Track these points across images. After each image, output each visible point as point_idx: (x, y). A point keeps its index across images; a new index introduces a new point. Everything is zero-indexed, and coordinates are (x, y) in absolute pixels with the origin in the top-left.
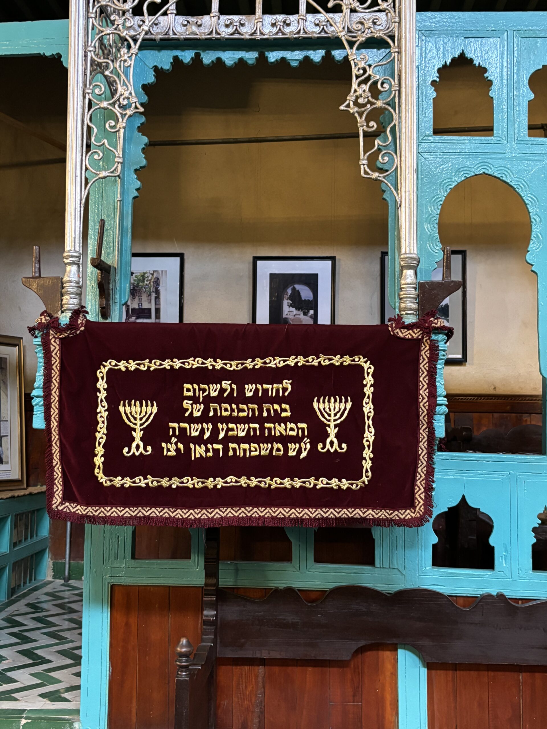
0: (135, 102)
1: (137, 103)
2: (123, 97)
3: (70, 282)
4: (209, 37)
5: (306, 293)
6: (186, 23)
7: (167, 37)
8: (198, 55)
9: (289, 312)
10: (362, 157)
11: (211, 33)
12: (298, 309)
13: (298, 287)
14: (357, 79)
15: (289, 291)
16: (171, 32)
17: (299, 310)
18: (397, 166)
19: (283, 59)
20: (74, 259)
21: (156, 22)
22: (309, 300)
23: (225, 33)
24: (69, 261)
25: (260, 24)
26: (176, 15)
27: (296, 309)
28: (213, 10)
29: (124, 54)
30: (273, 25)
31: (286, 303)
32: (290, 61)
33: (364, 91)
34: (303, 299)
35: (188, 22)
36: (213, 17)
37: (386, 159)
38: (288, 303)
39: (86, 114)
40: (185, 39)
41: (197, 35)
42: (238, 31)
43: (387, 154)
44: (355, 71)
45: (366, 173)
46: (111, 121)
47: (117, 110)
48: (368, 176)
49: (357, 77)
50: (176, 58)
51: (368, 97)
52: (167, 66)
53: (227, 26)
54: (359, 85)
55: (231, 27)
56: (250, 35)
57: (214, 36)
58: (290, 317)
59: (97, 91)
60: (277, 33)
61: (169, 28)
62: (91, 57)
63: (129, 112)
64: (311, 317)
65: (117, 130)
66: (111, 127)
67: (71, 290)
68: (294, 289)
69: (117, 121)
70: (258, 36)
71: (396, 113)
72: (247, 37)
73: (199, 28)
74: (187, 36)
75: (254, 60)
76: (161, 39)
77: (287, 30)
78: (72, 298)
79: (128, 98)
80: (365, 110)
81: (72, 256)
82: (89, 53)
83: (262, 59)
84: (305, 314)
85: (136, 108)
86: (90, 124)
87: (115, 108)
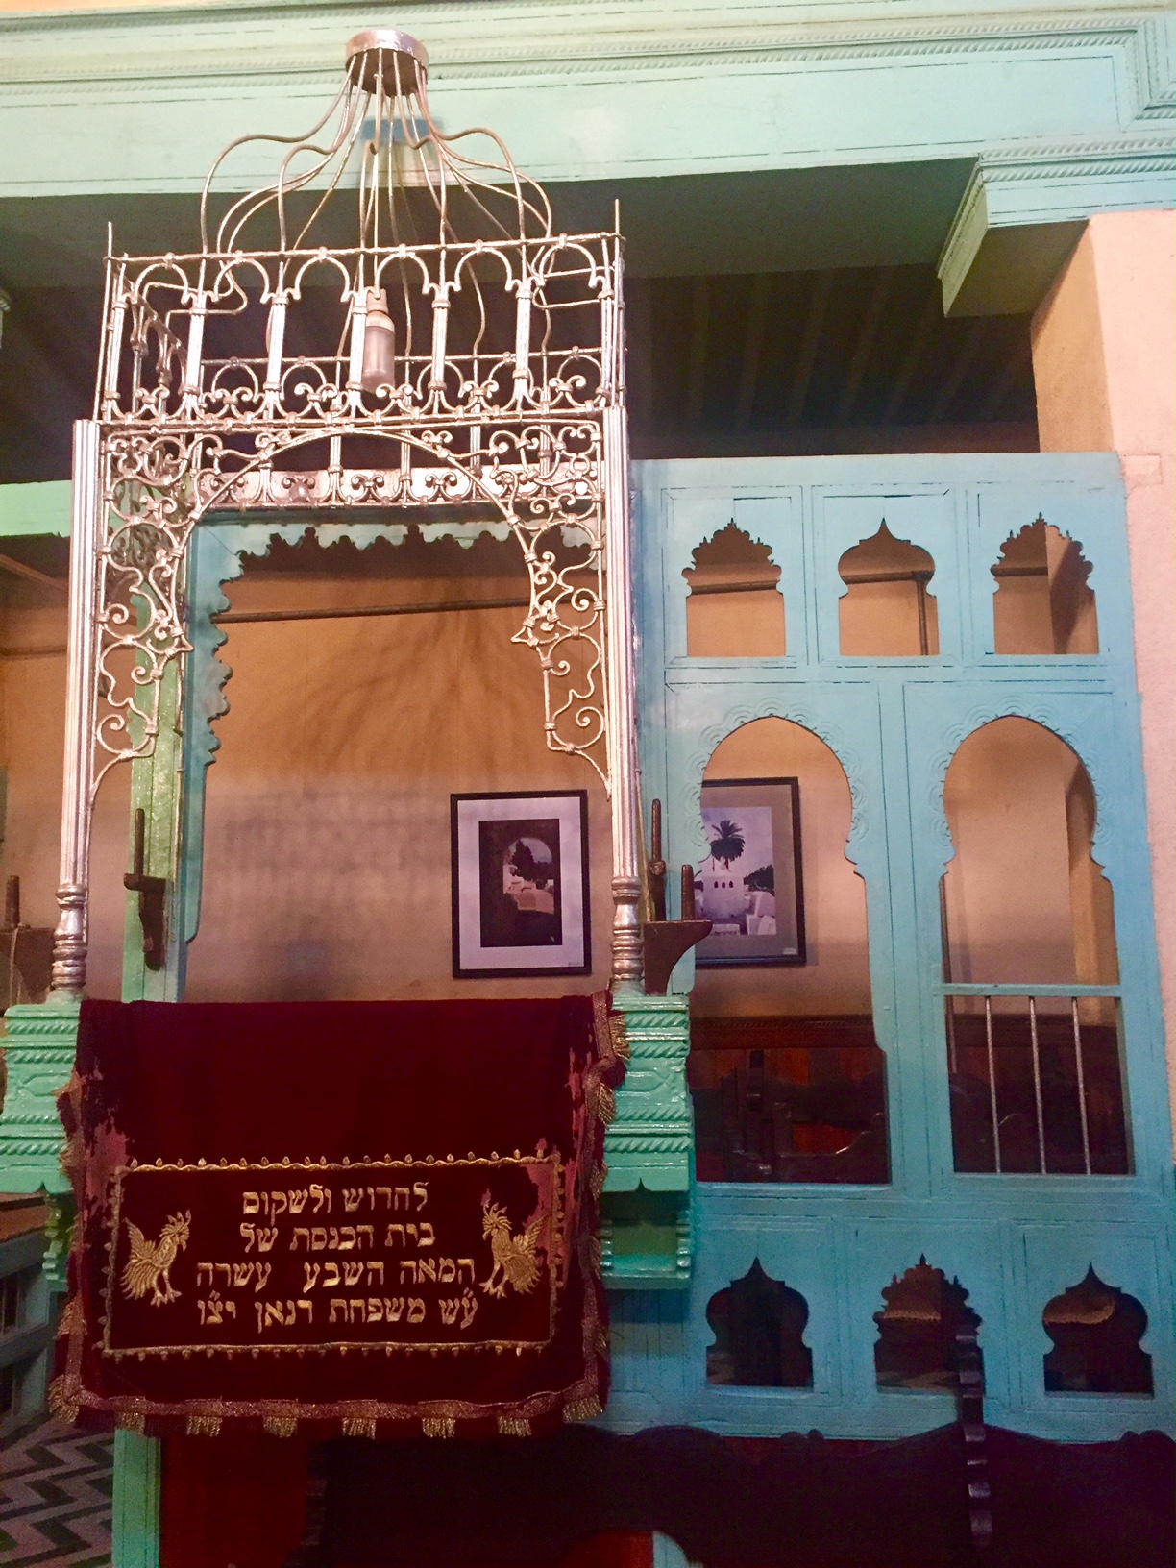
0: (180, 636)
1: (183, 637)
2: (158, 628)
3: (65, 937)
4: (325, 504)
5: (540, 851)
6: (289, 482)
7: (257, 505)
8: (310, 532)
9: (513, 883)
10: (547, 719)
11: (329, 498)
12: (527, 878)
13: (526, 841)
14: (537, 593)
15: (513, 849)
16: (264, 498)
17: (529, 880)
18: (604, 732)
19: (448, 538)
20: (72, 898)
21: (241, 481)
22: (545, 863)
23: (352, 496)
24: (64, 902)
25: (407, 484)
26: (271, 471)
27: (525, 879)
28: (331, 463)
29: (161, 557)
30: (429, 484)
31: (507, 870)
32: (460, 541)
33: (550, 611)
34: (536, 861)
35: (292, 481)
36: (333, 473)
37: (587, 720)
38: (511, 868)
39: (98, 656)
40: (287, 509)
41: (307, 502)
42: (373, 495)
43: (588, 713)
44: (534, 579)
45: (555, 743)
46: (139, 667)
47: (149, 648)
48: (559, 749)
49: (539, 588)
50: (275, 538)
51: (556, 622)
52: (260, 551)
53: (356, 487)
54: (541, 603)
55: (362, 488)
56: (392, 501)
57: (334, 504)
58: (515, 892)
59: (117, 618)
60: (435, 498)
61: (262, 491)
62: (108, 564)
63: (170, 651)
64: (550, 891)
65: (149, 681)
66: (140, 677)
67: (67, 951)
68: (520, 845)
69: (149, 668)
70: (405, 503)
71: (600, 647)
72: (386, 503)
73: (311, 491)
74: (290, 505)
75: (402, 538)
76: (249, 510)
77: (451, 491)
78: (67, 966)
79: (167, 630)
80: (552, 642)
81: (70, 894)
82: (104, 558)
83: (414, 536)
84: (540, 886)
85: (181, 644)
86: (105, 673)
87: (145, 645)
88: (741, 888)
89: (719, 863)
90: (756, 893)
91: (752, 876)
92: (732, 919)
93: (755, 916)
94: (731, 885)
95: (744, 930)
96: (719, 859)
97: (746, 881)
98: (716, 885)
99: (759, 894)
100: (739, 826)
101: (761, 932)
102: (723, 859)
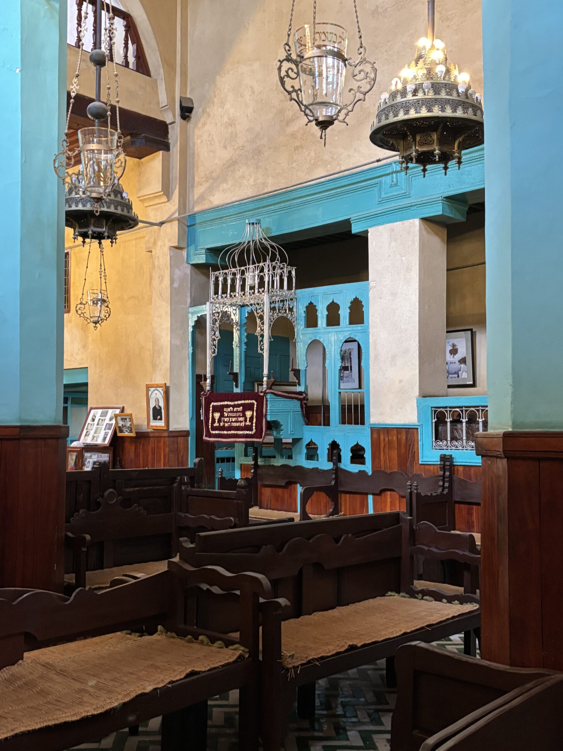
54: (258, 328)
88: (457, 363)
89: (452, 356)
90: (461, 365)
91: (461, 360)
92: (455, 373)
93: (461, 372)
94: (455, 363)
95: (458, 377)
96: (452, 355)
97: (459, 361)
98: (451, 363)
99: (462, 365)
100: (456, 345)
101: (463, 377)
102: (453, 355)
